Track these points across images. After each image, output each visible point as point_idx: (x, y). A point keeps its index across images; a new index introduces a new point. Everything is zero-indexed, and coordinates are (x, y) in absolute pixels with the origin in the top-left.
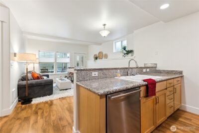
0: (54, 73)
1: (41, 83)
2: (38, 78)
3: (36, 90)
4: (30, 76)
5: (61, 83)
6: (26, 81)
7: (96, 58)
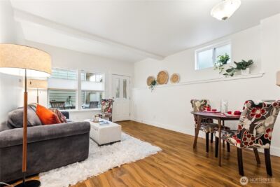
0: (77, 109)
1: (63, 133)
2: (54, 120)
3: (50, 151)
4: (32, 114)
5: (102, 130)
6: (22, 129)
7: (154, 83)
